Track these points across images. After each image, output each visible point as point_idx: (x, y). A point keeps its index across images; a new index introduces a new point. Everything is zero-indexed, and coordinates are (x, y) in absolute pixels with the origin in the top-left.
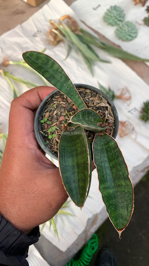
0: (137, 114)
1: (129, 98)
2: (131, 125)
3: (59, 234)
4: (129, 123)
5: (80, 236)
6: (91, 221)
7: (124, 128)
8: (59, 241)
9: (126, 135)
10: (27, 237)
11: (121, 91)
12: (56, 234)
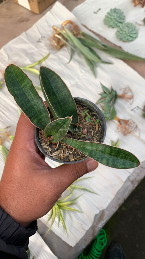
0: (140, 112)
1: (132, 97)
2: (134, 122)
3: (67, 230)
4: (132, 121)
5: (87, 231)
6: (98, 217)
7: (127, 127)
8: (68, 236)
9: (130, 133)
10: (25, 229)
11: (124, 90)
12: (65, 230)
